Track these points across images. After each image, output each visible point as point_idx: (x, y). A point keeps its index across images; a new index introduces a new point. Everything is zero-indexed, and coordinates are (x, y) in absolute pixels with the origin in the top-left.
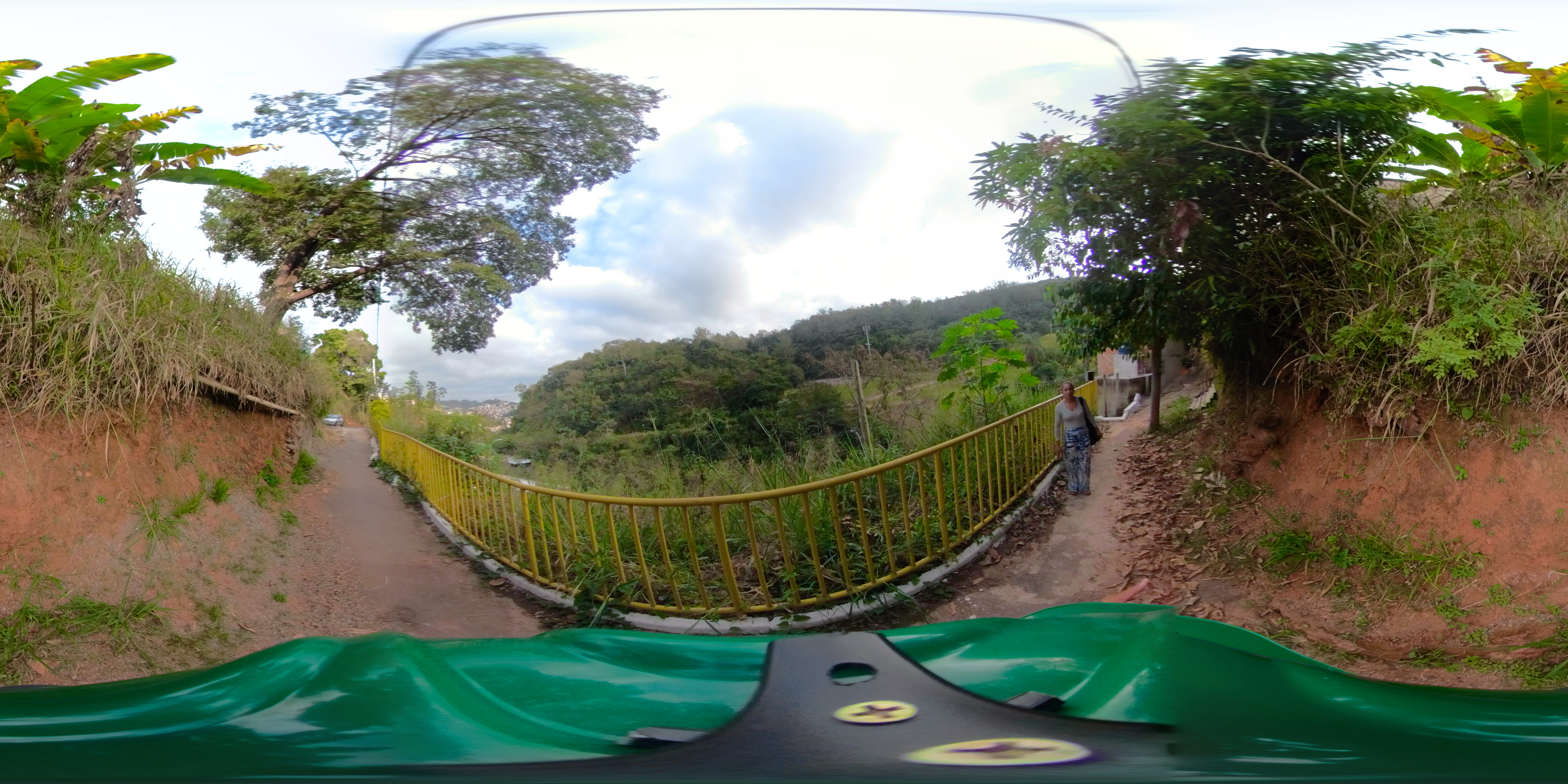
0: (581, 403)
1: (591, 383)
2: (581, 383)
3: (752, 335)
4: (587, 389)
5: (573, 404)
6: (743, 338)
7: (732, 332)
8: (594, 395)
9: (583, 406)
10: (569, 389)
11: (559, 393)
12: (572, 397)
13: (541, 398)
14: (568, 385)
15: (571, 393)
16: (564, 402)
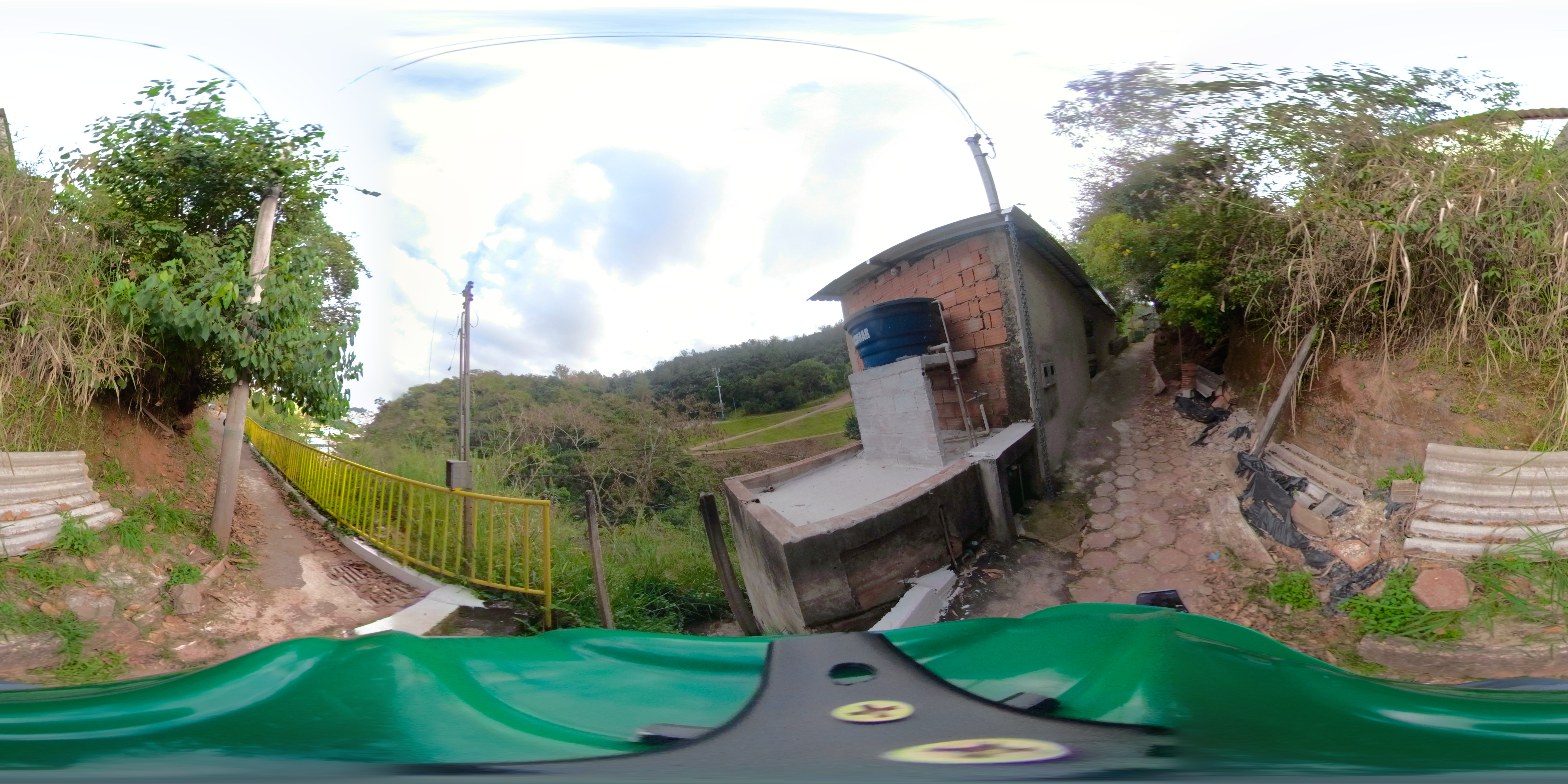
0: (428, 424)
1: (441, 408)
2: (433, 406)
3: (615, 375)
4: (436, 412)
5: (421, 424)
6: (606, 378)
7: (596, 371)
8: (440, 419)
9: (429, 428)
10: (421, 410)
11: (412, 412)
12: (421, 418)
13: (396, 414)
14: (421, 406)
15: (421, 414)
16: (413, 421)
